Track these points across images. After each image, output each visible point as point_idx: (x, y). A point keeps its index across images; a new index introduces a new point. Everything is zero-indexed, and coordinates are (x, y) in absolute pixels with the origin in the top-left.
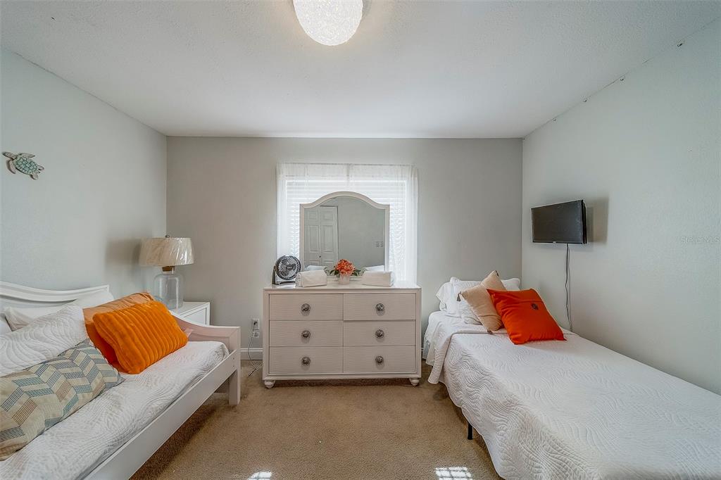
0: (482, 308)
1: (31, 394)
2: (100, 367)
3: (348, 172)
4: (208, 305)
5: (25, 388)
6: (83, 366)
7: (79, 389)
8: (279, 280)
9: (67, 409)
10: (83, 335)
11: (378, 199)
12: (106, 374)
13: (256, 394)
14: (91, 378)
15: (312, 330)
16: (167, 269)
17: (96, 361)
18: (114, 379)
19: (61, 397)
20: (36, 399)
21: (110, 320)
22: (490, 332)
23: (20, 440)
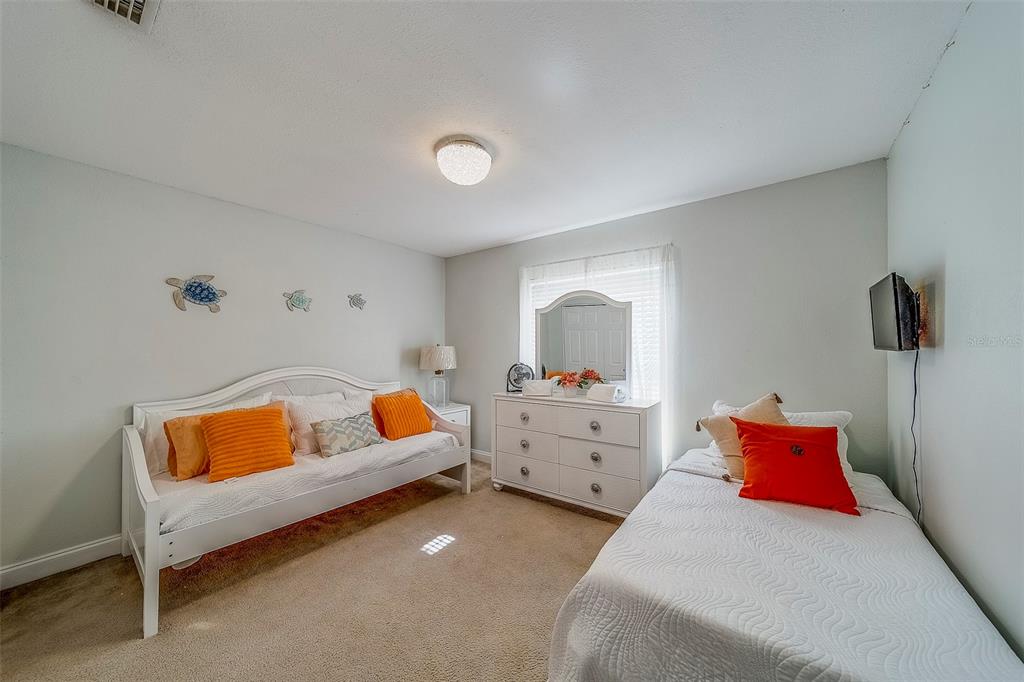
0: (725, 443)
1: (337, 431)
2: (370, 428)
3: (586, 266)
4: (469, 408)
5: (336, 428)
6: (362, 425)
7: (358, 437)
8: (511, 388)
9: (351, 446)
10: (368, 408)
11: (617, 295)
12: (372, 433)
13: (485, 491)
14: (364, 433)
15: (530, 440)
16: (438, 372)
17: (369, 425)
18: (377, 439)
19: (349, 438)
20: (338, 434)
21: (382, 402)
22: (726, 478)
23: (330, 451)
